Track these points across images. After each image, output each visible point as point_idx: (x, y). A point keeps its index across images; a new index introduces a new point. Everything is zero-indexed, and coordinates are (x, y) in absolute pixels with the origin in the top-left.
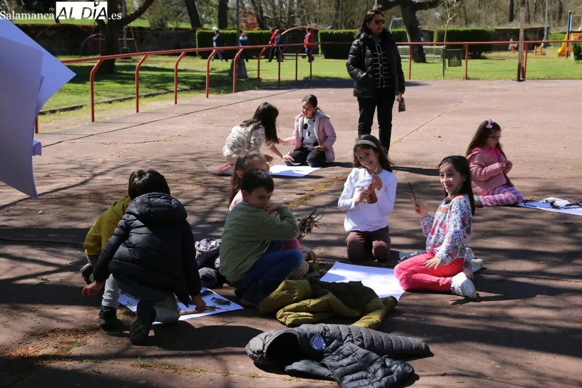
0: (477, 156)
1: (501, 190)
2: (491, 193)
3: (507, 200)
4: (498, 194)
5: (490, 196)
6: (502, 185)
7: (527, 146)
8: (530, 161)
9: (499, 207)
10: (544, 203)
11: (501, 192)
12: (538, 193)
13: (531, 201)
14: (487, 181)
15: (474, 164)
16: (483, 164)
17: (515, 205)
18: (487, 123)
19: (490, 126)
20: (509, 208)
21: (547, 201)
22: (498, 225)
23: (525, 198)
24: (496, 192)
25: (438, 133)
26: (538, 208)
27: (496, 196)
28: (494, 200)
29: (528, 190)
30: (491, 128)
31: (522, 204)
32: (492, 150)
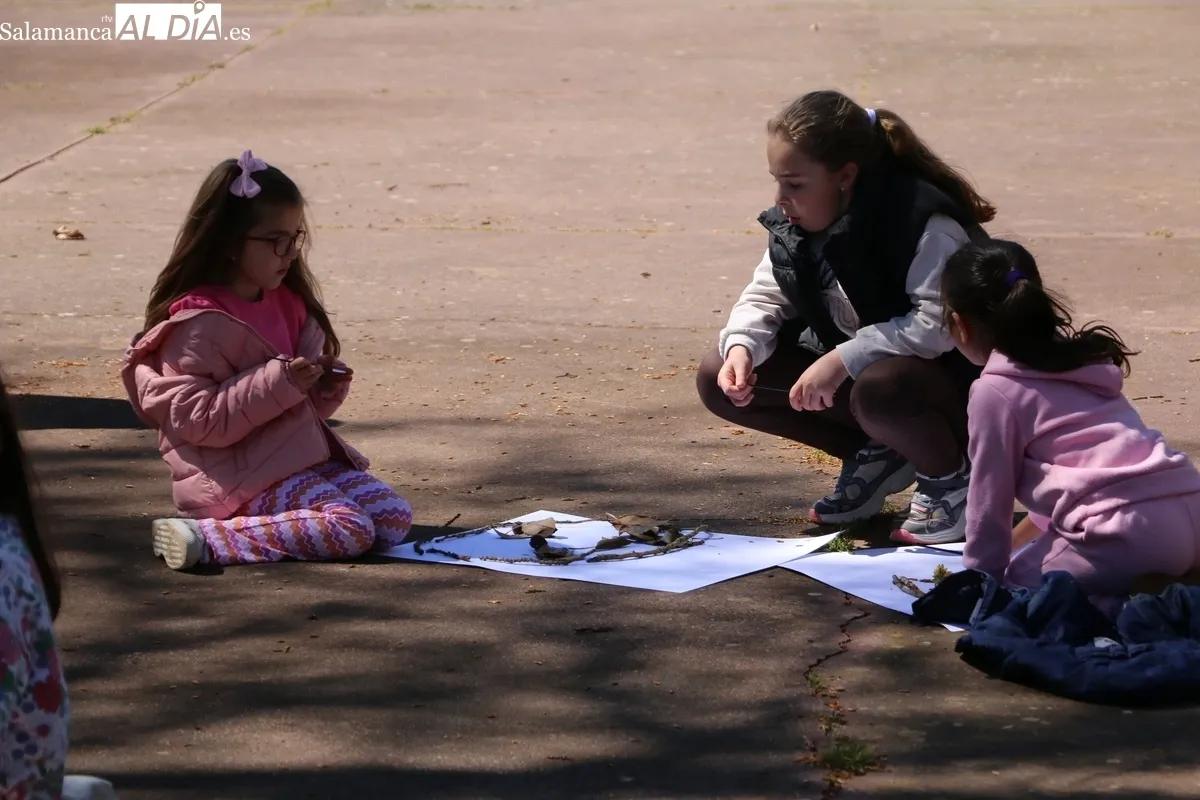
0: (194, 333)
1: (303, 492)
2: (254, 506)
3: (330, 535)
4: (288, 509)
5: (254, 521)
6: (312, 468)
7: (480, 271)
8: (480, 344)
9: (293, 567)
10: (504, 537)
11: (304, 499)
12: (489, 491)
13: (449, 531)
14: (238, 447)
15: (180, 372)
16: (219, 368)
17: (375, 552)
18: (232, 170)
19: (248, 188)
20: (343, 569)
21: (518, 529)
22: (275, 657)
23: (420, 519)
24: (282, 500)
25: (76, 216)
26: (476, 562)
27: (280, 517)
28: (271, 539)
29: (444, 480)
30: (259, 196)
31: (407, 550)
32: (266, 301)
